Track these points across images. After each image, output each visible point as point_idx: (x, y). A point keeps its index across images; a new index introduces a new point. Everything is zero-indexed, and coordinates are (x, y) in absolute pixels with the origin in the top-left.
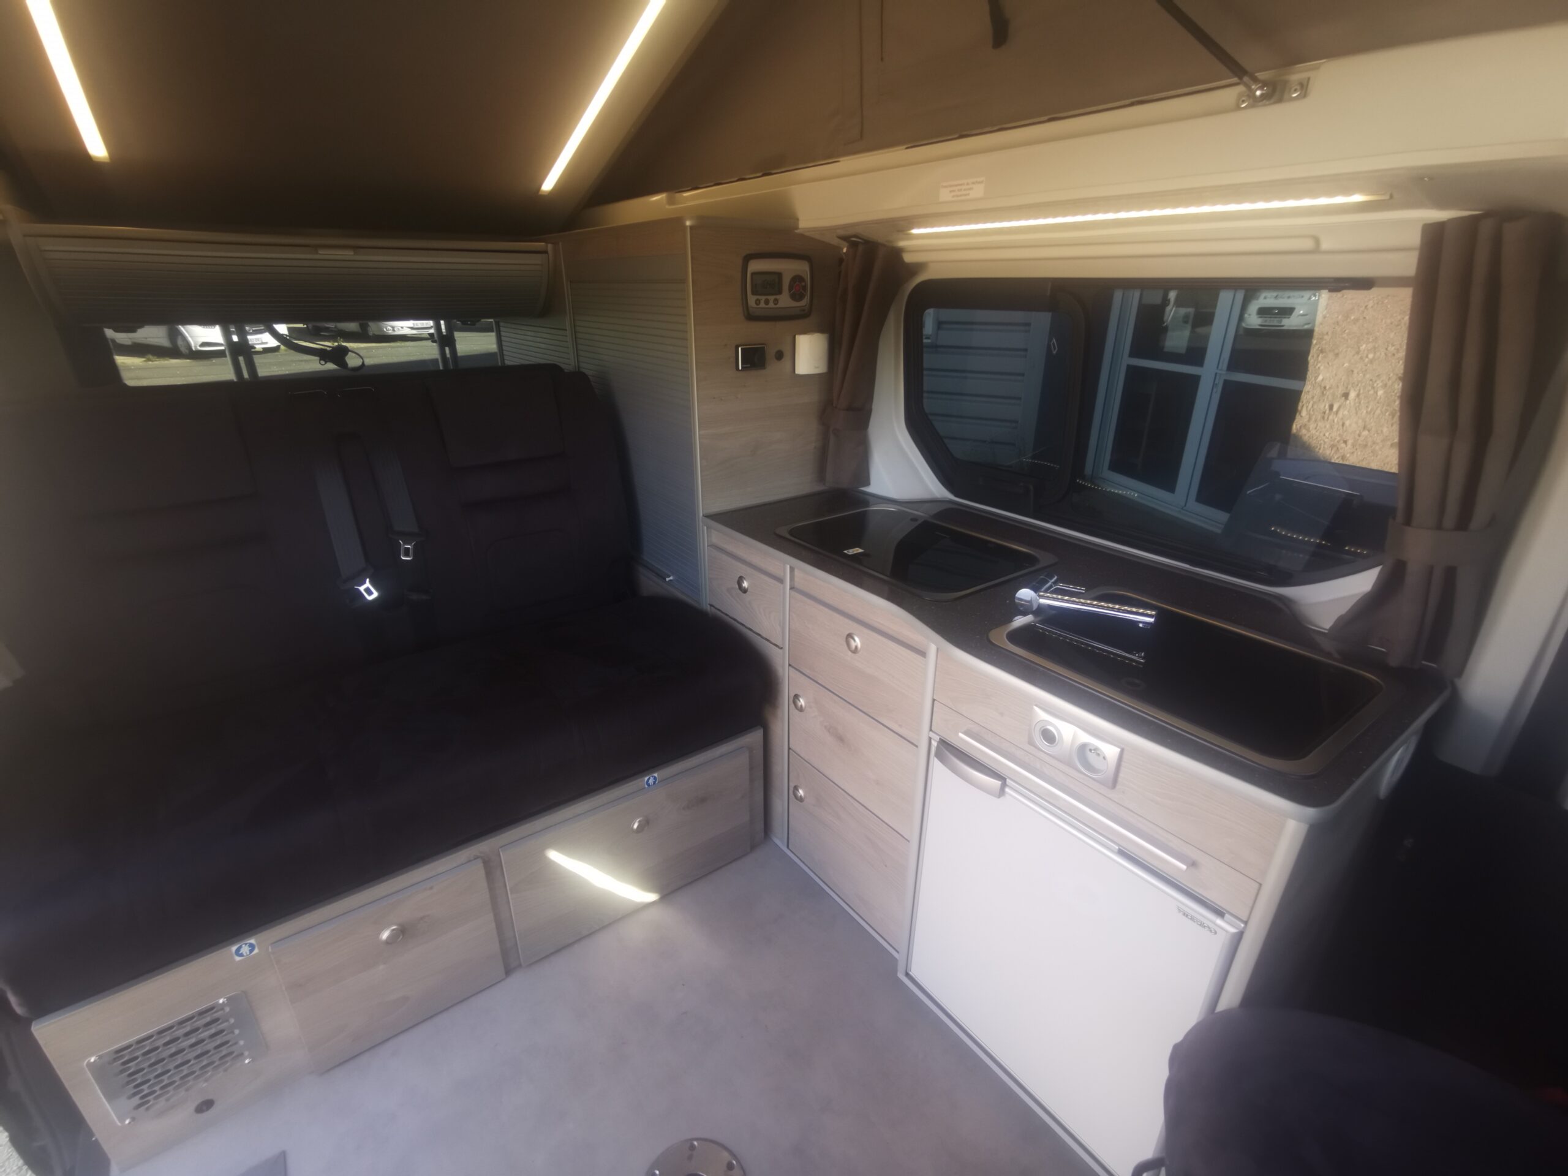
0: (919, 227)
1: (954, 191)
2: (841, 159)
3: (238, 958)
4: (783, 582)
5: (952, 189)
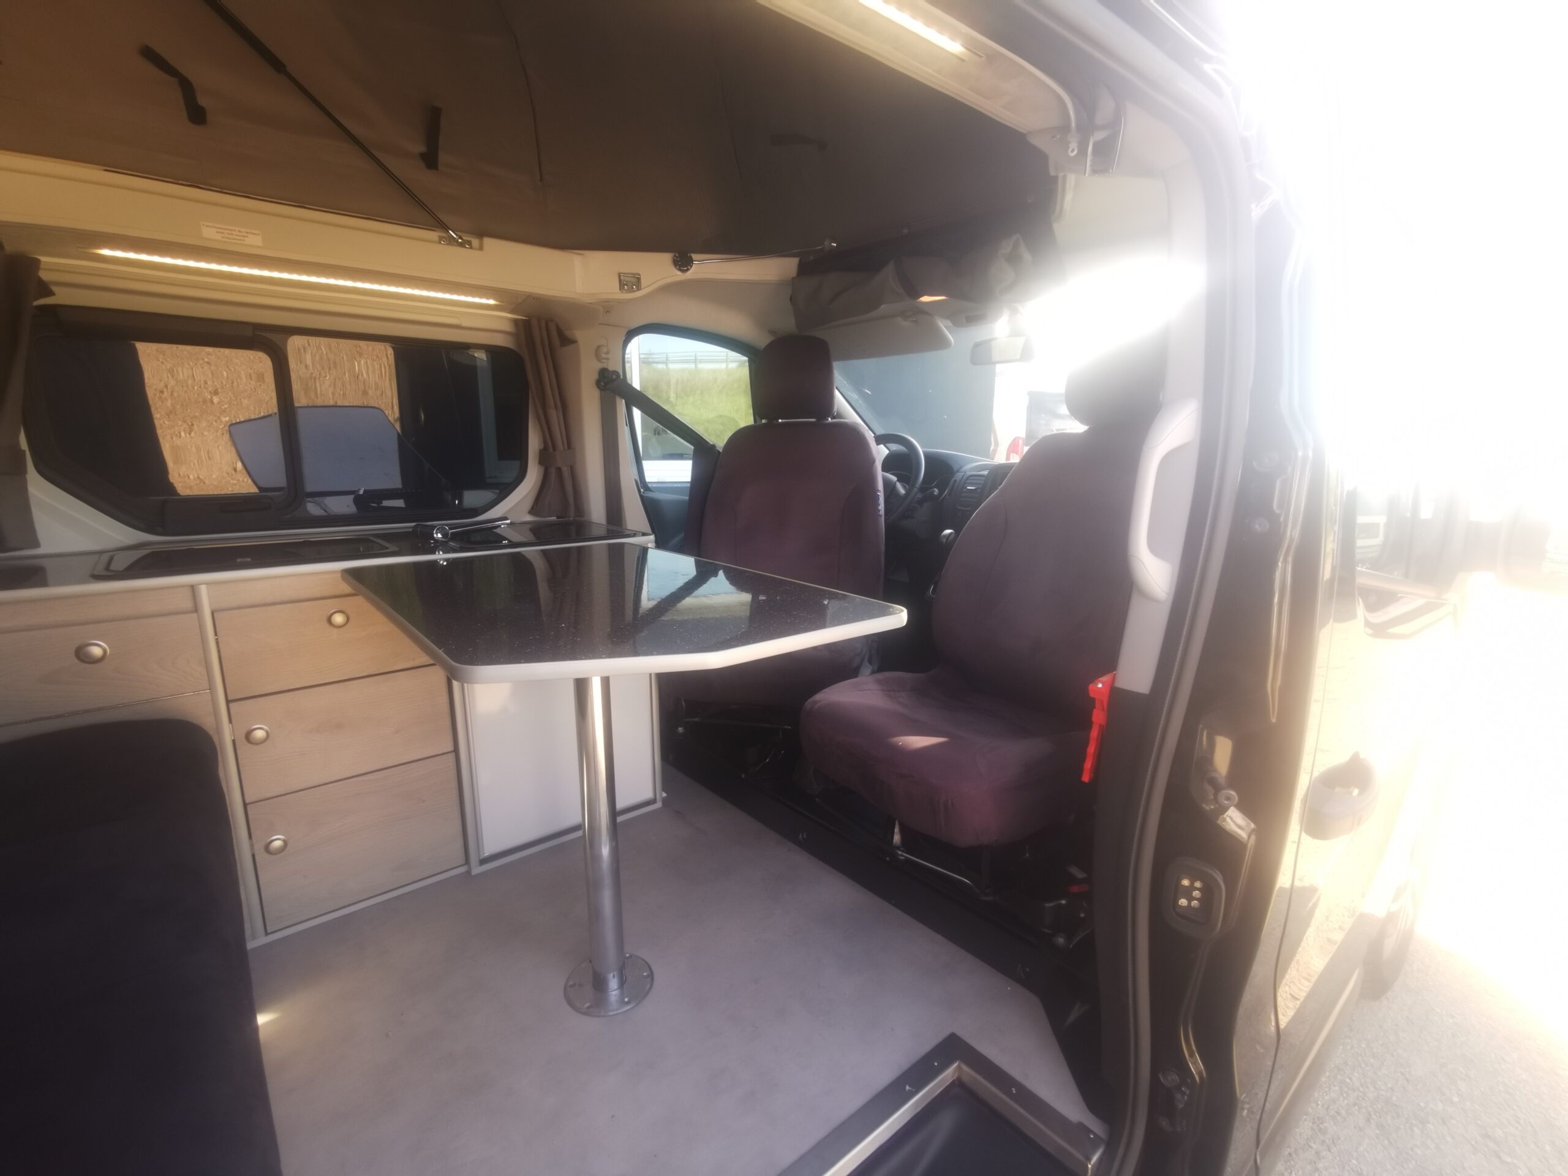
0: (114, 248)
1: (222, 232)
4: (196, 609)
5: (218, 230)
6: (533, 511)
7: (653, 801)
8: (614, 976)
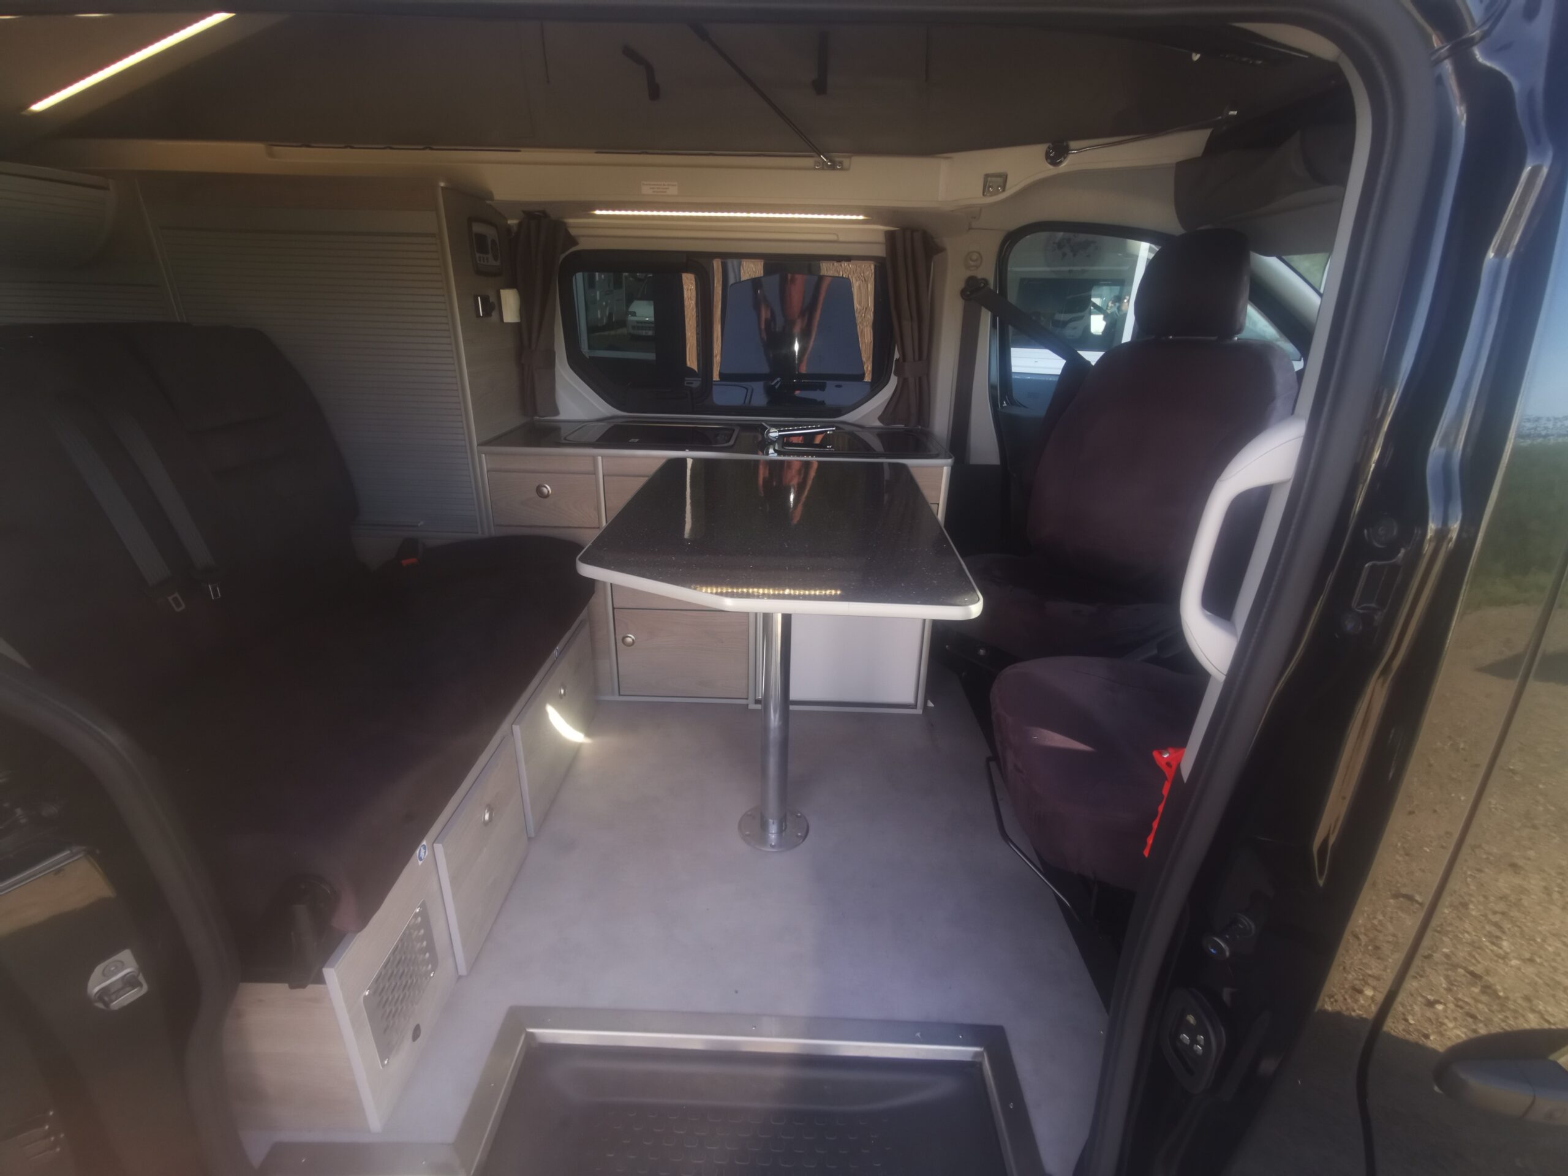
0: (601, 209)
1: (653, 188)
2: (522, 149)
3: (420, 863)
4: (595, 473)
5: (652, 187)
6: (881, 419)
7: (914, 706)
8: (773, 823)
